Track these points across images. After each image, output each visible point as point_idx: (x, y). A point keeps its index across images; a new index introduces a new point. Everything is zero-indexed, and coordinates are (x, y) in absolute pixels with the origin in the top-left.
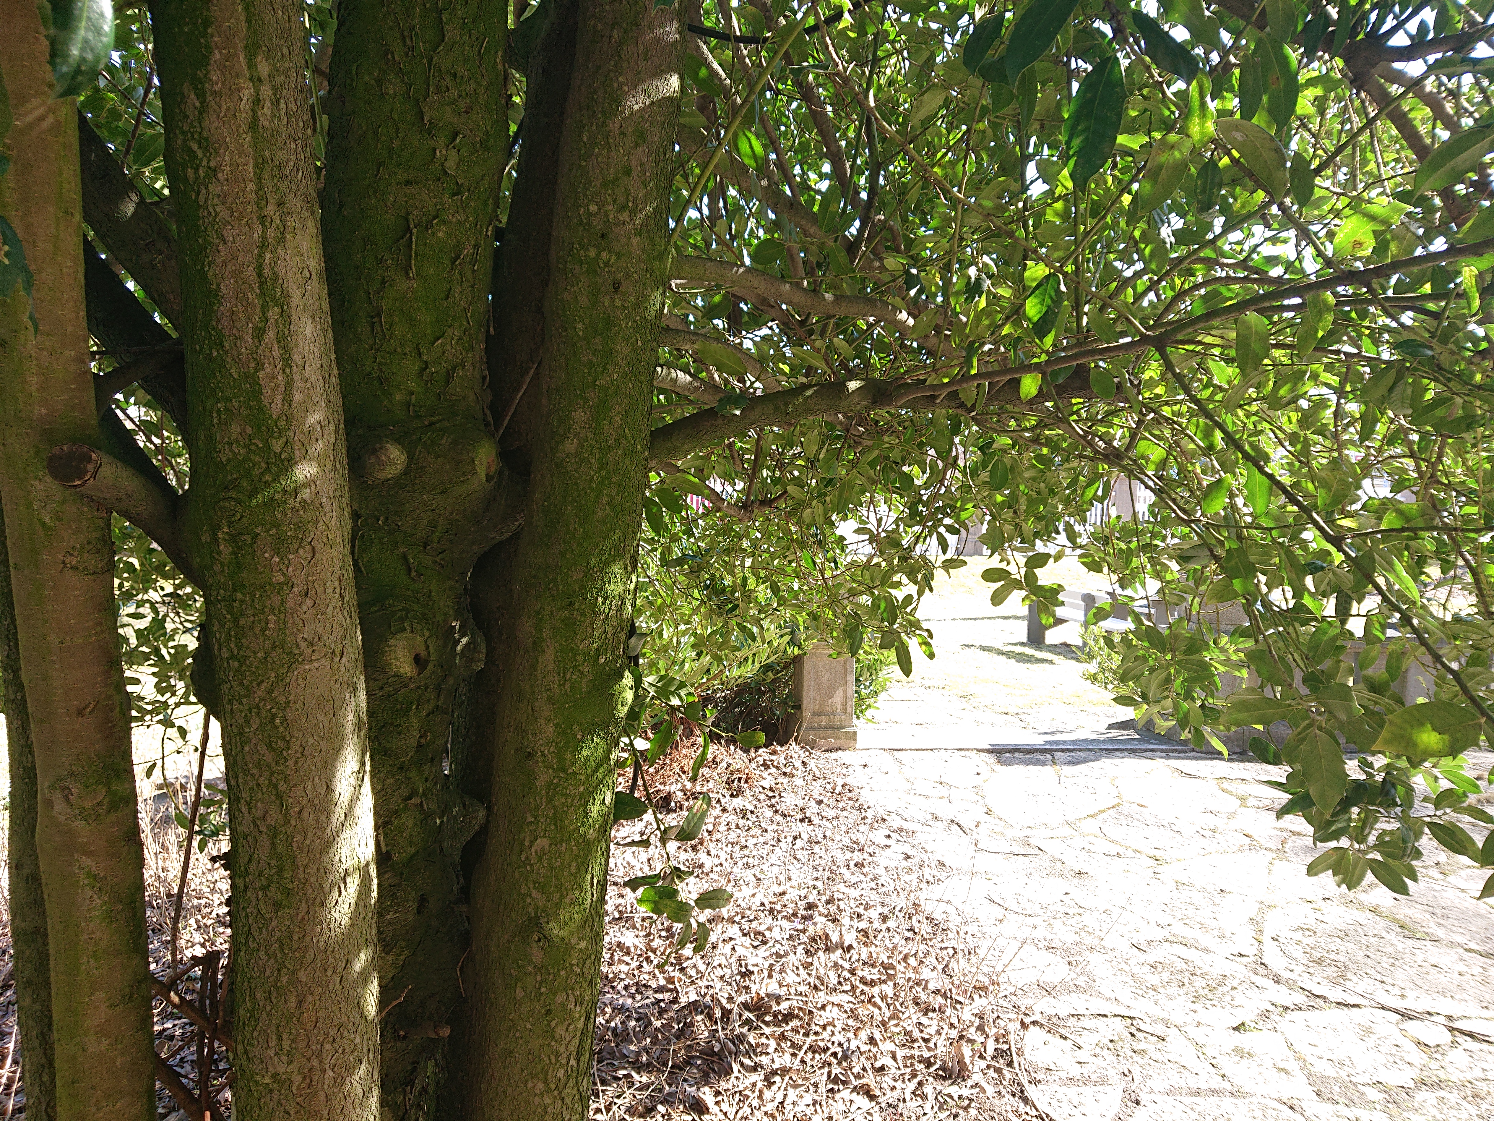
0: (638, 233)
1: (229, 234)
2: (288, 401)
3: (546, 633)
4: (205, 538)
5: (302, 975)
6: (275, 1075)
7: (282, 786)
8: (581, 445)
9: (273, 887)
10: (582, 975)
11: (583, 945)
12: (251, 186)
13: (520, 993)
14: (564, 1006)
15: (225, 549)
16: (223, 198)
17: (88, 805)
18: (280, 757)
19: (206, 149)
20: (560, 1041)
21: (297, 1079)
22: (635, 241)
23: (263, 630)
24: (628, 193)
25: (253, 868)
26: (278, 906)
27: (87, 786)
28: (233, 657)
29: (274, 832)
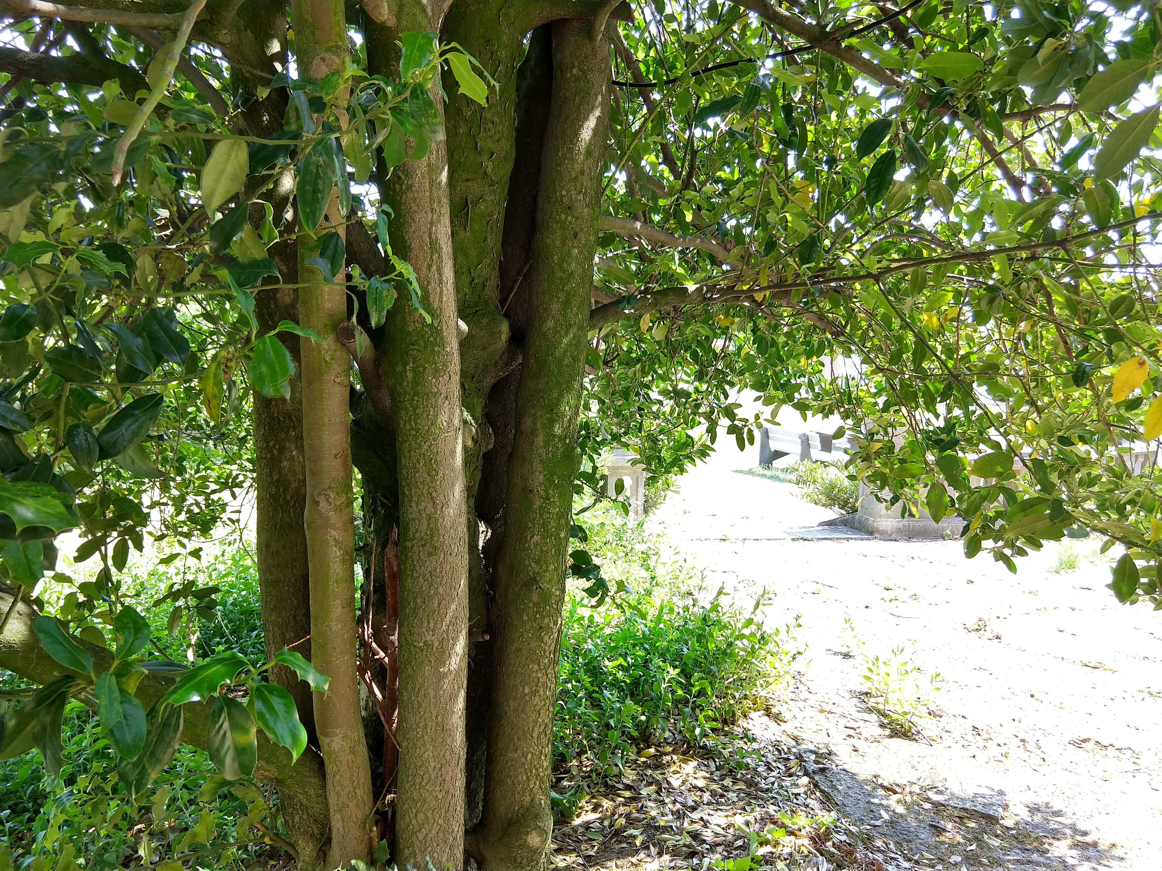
0: (587, 206)
1: (417, 217)
2: (441, 301)
3: (539, 426)
4: (399, 369)
5: (441, 590)
6: (426, 642)
7: (434, 494)
8: (556, 323)
9: (428, 545)
10: (557, 609)
11: (558, 593)
12: (428, 194)
13: (525, 618)
14: (548, 625)
15: (410, 375)
16: (414, 200)
17: (338, 503)
18: (433, 479)
19: (407, 176)
20: (546, 644)
21: (436, 644)
22: (586, 210)
23: (428, 415)
24: (582, 184)
25: (417, 535)
26: (430, 554)
27: (338, 493)
28: (413, 429)
29: (429, 518)
